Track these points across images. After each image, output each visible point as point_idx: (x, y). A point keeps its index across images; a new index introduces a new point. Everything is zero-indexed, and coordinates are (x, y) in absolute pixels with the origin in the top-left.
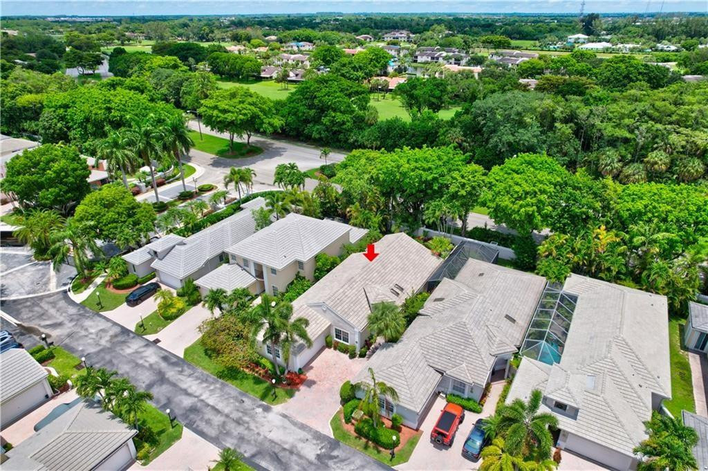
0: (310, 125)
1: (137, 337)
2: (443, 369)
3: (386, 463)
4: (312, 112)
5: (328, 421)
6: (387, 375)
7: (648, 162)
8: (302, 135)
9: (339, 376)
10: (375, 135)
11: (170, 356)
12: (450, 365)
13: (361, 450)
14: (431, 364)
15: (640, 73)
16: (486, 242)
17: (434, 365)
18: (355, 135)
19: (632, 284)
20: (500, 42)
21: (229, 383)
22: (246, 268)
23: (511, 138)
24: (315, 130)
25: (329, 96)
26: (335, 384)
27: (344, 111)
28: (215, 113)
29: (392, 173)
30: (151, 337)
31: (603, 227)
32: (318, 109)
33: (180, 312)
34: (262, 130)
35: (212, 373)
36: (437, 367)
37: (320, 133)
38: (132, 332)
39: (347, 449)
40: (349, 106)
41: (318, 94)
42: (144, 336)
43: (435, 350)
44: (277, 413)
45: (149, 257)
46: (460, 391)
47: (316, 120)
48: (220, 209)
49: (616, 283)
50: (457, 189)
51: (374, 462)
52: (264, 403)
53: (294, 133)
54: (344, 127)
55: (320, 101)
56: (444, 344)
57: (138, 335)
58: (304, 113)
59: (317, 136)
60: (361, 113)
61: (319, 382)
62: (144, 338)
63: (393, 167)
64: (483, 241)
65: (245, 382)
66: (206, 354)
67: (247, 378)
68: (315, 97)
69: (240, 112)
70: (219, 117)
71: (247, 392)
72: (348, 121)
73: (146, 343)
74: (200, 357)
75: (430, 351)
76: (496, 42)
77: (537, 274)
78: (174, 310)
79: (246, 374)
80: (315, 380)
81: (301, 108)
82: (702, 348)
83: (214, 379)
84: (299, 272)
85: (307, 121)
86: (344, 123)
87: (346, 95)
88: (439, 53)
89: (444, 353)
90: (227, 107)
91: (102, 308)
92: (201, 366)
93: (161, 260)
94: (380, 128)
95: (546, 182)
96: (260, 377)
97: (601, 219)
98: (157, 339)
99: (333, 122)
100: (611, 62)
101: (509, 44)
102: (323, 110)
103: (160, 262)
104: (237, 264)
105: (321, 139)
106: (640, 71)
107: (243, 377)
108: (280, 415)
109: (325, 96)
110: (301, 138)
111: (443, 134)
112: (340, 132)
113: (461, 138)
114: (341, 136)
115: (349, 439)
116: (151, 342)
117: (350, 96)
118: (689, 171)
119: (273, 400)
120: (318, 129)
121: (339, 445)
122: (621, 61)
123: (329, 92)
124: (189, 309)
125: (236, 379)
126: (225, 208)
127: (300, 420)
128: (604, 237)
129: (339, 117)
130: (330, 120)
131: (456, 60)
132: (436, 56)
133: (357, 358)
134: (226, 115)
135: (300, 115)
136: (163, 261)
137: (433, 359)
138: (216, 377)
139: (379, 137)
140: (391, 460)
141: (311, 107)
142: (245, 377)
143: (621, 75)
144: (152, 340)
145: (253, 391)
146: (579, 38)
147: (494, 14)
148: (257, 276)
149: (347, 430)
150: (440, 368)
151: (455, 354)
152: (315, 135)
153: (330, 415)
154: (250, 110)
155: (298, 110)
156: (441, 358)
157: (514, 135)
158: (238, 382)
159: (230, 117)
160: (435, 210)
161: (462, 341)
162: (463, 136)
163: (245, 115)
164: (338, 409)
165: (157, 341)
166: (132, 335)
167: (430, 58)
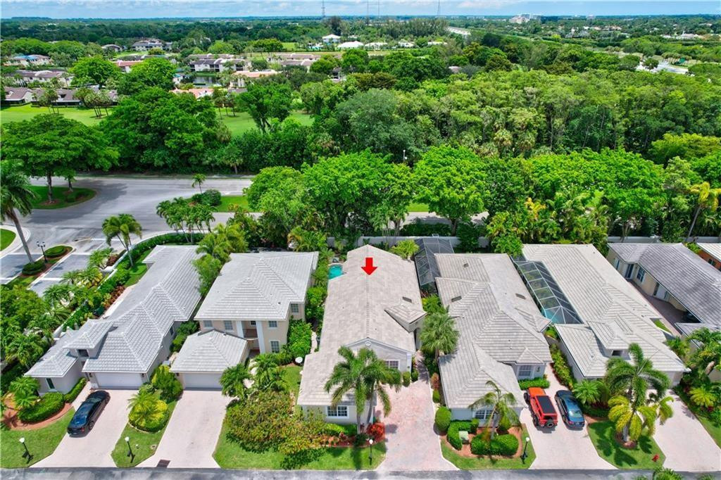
0: (147, 152)
1: (127, 472)
2: (512, 360)
3: (522, 467)
4: (148, 137)
5: (440, 457)
6: (477, 386)
7: (498, 140)
8: (136, 165)
9: (412, 408)
10: (236, 152)
11: (199, 473)
12: (516, 354)
13: (492, 467)
14: (500, 360)
15: (425, 67)
16: (426, 235)
17: (502, 360)
18: (209, 155)
19: (565, 241)
20: (272, 45)
21: (303, 469)
22: (228, 331)
23: (388, 135)
24: (157, 157)
25: (168, 115)
26: (415, 417)
27: (192, 130)
28: (31, 152)
29: (330, 186)
30: (152, 462)
31: (530, 199)
32: (157, 131)
33: (168, 414)
34: (97, 166)
35: (274, 468)
36: (505, 360)
37: (164, 160)
38: (114, 469)
39: (480, 474)
40: (195, 124)
41: (153, 115)
42: (138, 466)
43: (495, 345)
44: (386, 475)
45: (73, 360)
46: (526, 375)
47: (155, 145)
48: (110, 273)
49: (555, 243)
50: (399, 191)
51: (512, 472)
52: (363, 471)
53: (126, 164)
54: (196, 148)
55: (156, 122)
56: (497, 337)
57: (130, 468)
58: (136, 138)
59: (161, 163)
60: (210, 130)
61: (399, 424)
62: (140, 469)
63: (330, 180)
64: (422, 235)
65: (322, 459)
66: (248, 450)
67: (321, 454)
68: (149, 118)
69: (67, 147)
70: (39, 157)
71: (334, 469)
72: (199, 141)
73: (151, 472)
74: (243, 456)
75: (491, 348)
76: (268, 45)
77: (499, 252)
78: (159, 416)
79: (315, 450)
80: (394, 423)
81: (131, 133)
82: (629, 276)
83: (283, 473)
84: (292, 317)
85: (141, 148)
86: (194, 144)
87: (188, 111)
88: (217, 60)
89: (503, 345)
90: (47, 143)
91: (31, 458)
92: (252, 467)
93: (96, 358)
94: (239, 143)
95: (476, 169)
96: (335, 446)
97: (526, 192)
98: (161, 461)
99: (182, 145)
100: (391, 58)
101: (281, 46)
102: (162, 133)
103: (96, 362)
104: (216, 330)
105: (166, 166)
106: (425, 64)
107: (316, 456)
108: (390, 474)
109: (162, 115)
110: (137, 169)
111: (312, 141)
112: (189, 155)
113: (331, 142)
114: (192, 159)
115: (474, 463)
116: (155, 468)
117: (193, 112)
118: (526, 143)
119: (371, 464)
120: (159, 156)
121: (471, 474)
122: (400, 57)
123: (166, 111)
124: (174, 406)
125: (309, 461)
126: (116, 270)
127: (414, 469)
128: (534, 207)
129: (188, 138)
130: (175, 142)
131: (237, 66)
132: (215, 63)
133: (411, 384)
134: (49, 153)
135: (131, 141)
136: (99, 359)
137: (498, 354)
138: (283, 470)
139: (241, 153)
140: (524, 463)
141: (144, 131)
142: (317, 454)
143: (411, 69)
144: (156, 466)
145: (340, 464)
146: (332, 39)
147: (223, 18)
148: (246, 336)
149: (465, 456)
150: (508, 360)
151: (513, 342)
152: (158, 162)
153: (436, 449)
154: (79, 142)
155: (127, 136)
156: (505, 351)
157: (388, 132)
158: (314, 463)
159: (57, 154)
160: (384, 215)
161: (511, 328)
162: (333, 139)
163: (75, 149)
164: (440, 441)
165: (163, 464)
166: (118, 473)
167: (208, 66)
